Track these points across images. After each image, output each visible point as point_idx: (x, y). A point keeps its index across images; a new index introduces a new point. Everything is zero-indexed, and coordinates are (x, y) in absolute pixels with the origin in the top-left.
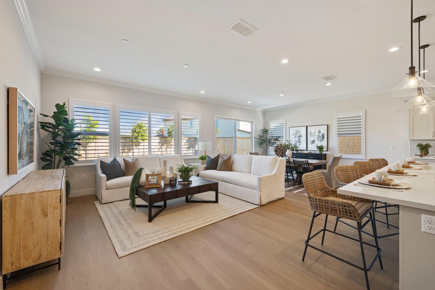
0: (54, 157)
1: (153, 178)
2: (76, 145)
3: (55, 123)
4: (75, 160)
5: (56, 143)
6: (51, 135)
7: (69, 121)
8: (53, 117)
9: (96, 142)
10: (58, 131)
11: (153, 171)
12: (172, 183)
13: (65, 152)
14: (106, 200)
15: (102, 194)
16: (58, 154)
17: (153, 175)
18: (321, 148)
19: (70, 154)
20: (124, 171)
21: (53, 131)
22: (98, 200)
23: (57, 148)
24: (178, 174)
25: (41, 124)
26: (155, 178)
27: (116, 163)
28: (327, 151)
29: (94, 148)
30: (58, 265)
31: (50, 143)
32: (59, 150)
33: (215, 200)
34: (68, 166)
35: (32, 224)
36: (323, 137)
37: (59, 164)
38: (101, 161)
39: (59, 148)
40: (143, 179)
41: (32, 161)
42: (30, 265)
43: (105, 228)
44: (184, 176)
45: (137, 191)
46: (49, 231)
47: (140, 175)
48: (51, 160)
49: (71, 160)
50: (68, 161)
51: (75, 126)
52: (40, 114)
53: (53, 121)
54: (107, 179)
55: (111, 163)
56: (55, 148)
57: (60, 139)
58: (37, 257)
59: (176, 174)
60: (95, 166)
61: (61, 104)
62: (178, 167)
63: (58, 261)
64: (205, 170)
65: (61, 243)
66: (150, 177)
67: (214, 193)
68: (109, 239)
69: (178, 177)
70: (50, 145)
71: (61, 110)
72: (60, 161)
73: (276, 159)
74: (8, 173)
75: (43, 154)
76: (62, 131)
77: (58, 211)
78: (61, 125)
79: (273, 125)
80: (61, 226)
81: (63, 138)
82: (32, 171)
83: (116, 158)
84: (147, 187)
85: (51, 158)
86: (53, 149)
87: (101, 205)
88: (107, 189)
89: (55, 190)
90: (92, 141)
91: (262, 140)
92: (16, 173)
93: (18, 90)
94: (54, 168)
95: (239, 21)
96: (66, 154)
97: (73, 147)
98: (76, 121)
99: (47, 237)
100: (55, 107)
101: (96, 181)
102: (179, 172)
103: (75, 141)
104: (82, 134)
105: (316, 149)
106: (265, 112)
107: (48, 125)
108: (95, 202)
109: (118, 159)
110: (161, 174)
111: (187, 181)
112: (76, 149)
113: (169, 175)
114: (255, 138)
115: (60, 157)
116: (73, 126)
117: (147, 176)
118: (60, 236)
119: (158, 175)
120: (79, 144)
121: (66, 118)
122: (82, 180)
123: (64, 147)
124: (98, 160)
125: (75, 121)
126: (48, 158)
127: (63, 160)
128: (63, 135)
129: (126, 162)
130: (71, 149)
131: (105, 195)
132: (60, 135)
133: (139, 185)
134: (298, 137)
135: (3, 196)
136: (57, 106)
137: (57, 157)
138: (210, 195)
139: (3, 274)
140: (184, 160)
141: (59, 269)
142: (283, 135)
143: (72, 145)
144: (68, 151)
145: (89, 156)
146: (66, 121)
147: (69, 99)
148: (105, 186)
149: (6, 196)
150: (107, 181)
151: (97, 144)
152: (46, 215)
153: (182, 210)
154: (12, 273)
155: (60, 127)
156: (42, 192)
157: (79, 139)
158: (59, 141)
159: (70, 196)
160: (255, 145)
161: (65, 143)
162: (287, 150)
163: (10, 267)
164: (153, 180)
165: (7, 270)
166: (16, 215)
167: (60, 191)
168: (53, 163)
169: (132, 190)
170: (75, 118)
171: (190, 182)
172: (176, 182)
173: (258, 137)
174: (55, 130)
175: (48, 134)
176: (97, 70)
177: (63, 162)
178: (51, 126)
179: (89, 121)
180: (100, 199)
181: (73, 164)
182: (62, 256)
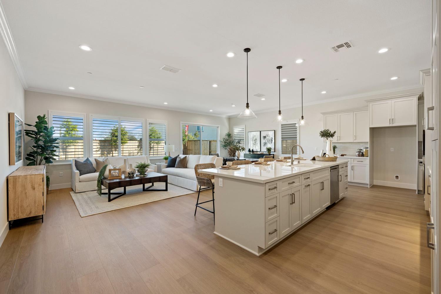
0: (36, 157)
1: (115, 172)
2: (55, 148)
3: (37, 131)
4: (55, 159)
5: (38, 147)
6: (34, 140)
7: (48, 129)
8: (36, 126)
9: (76, 145)
10: (40, 137)
11: (114, 167)
12: (130, 176)
13: (45, 153)
14: (79, 190)
15: (76, 186)
16: (40, 155)
17: (115, 169)
18: (269, 150)
19: (50, 155)
20: (96, 169)
21: (35, 136)
22: (73, 191)
23: (39, 150)
24: (136, 169)
25: (25, 132)
26: (116, 172)
27: (88, 162)
28: (275, 152)
29: (74, 150)
30: (42, 219)
31: (33, 146)
32: (41, 151)
33: (165, 189)
34: (48, 164)
35: (26, 193)
36: (272, 141)
37: (41, 162)
38: (76, 161)
39: (41, 150)
40: (107, 173)
41: (21, 159)
42: (25, 217)
43: (76, 205)
44: (140, 170)
45: (102, 181)
46: (36, 198)
47: (105, 170)
48: (34, 159)
49: (51, 159)
50: (48, 160)
51: (54, 132)
52: (25, 124)
53: (35, 129)
54: (80, 174)
55: (84, 162)
56: (37, 150)
57: (41, 143)
58: (28, 214)
59: (135, 170)
60: (71, 165)
61: (42, 116)
62: (136, 164)
63: (41, 218)
64: (167, 168)
65: (43, 206)
66: (112, 171)
67: (164, 184)
68: (77, 210)
69: (137, 171)
70: (33, 147)
71: (41, 120)
72: (41, 161)
73: (215, 157)
74: (10, 164)
75: (28, 155)
76: (43, 137)
77: (42, 187)
78: (42, 132)
79: (236, 131)
80: (43, 196)
81: (43, 142)
82: (20, 166)
83: (89, 158)
84: (110, 178)
85: (34, 158)
86: (36, 150)
87: (75, 194)
88: (80, 182)
89: (39, 174)
90: (72, 144)
91: (227, 143)
92: (14, 165)
93: (15, 114)
94: (37, 165)
95: (165, 66)
96: (46, 155)
97: (52, 149)
98: (55, 129)
99: (35, 202)
100: (37, 118)
101: (72, 176)
102: (137, 167)
103: (54, 145)
104: (59, 139)
105: (266, 150)
106: (230, 119)
107: (31, 132)
108: (70, 192)
109: (90, 159)
110: (120, 169)
111: (143, 175)
112: (55, 151)
113: (128, 170)
114: (220, 141)
115: (42, 157)
116: (52, 132)
117: (110, 170)
118: (43, 202)
119: (119, 169)
120: (57, 147)
121: (46, 127)
122: (60, 176)
123: (44, 150)
124: (73, 160)
125: (53, 128)
126: (32, 158)
127: (44, 160)
128: (44, 140)
129: (97, 161)
130: (51, 151)
131: (79, 186)
132: (42, 140)
133: (104, 177)
134: (255, 140)
135: (9, 176)
136: (39, 117)
137: (39, 157)
138: (161, 185)
139: (9, 220)
140: (150, 160)
141: (43, 222)
142: (244, 138)
143: (51, 148)
144: (48, 152)
145: (69, 156)
146: (46, 128)
147: (48, 111)
148: (78, 180)
149: (10, 177)
150: (80, 176)
151: (76, 147)
152: (34, 189)
153: (137, 195)
154: (14, 220)
155: (41, 134)
156: (31, 175)
157: (57, 143)
158: (40, 145)
159: (50, 189)
160: (220, 147)
161: (45, 146)
162: (237, 151)
163: (13, 217)
164: (115, 173)
165: (12, 218)
166: (17, 187)
167: (42, 175)
168: (35, 162)
169: (99, 181)
170: (54, 126)
171: (145, 175)
172: (133, 175)
173: (222, 140)
174: (37, 136)
175: (32, 139)
176: (72, 88)
177: (44, 161)
178: (34, 133)
179: (69, 125)
180: (74, 190)
181: (52, 162)
182: (44, 214)
